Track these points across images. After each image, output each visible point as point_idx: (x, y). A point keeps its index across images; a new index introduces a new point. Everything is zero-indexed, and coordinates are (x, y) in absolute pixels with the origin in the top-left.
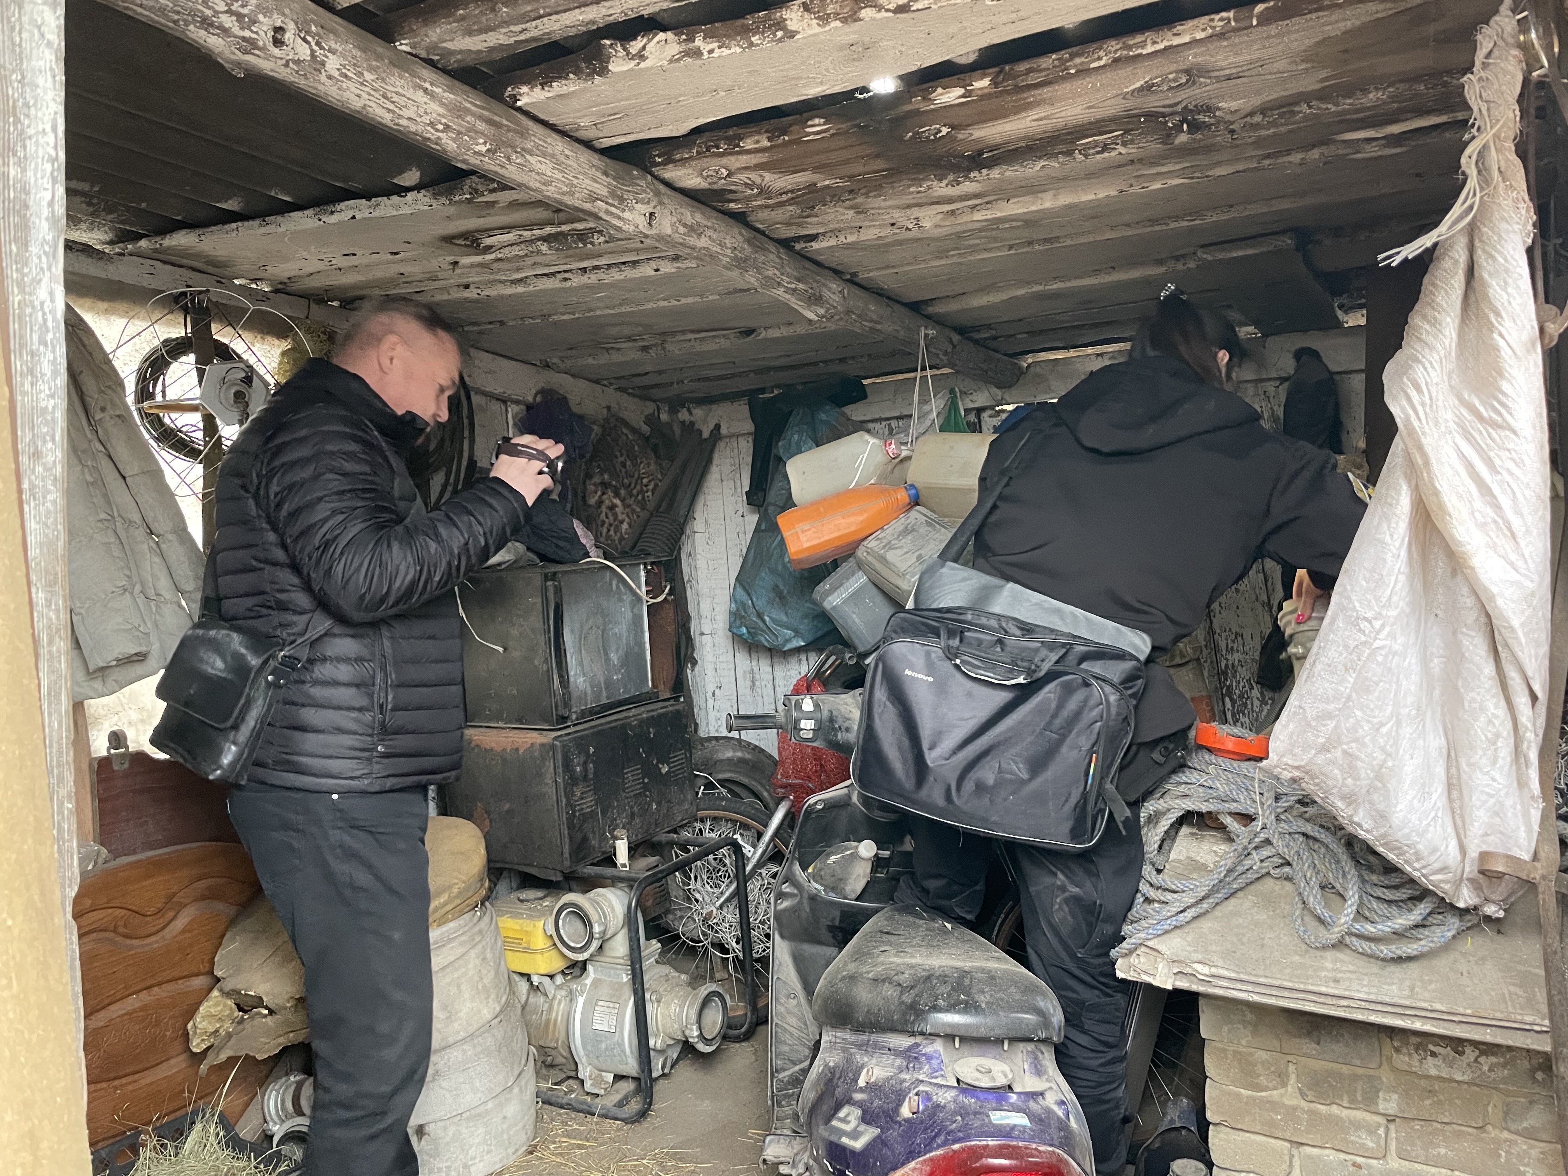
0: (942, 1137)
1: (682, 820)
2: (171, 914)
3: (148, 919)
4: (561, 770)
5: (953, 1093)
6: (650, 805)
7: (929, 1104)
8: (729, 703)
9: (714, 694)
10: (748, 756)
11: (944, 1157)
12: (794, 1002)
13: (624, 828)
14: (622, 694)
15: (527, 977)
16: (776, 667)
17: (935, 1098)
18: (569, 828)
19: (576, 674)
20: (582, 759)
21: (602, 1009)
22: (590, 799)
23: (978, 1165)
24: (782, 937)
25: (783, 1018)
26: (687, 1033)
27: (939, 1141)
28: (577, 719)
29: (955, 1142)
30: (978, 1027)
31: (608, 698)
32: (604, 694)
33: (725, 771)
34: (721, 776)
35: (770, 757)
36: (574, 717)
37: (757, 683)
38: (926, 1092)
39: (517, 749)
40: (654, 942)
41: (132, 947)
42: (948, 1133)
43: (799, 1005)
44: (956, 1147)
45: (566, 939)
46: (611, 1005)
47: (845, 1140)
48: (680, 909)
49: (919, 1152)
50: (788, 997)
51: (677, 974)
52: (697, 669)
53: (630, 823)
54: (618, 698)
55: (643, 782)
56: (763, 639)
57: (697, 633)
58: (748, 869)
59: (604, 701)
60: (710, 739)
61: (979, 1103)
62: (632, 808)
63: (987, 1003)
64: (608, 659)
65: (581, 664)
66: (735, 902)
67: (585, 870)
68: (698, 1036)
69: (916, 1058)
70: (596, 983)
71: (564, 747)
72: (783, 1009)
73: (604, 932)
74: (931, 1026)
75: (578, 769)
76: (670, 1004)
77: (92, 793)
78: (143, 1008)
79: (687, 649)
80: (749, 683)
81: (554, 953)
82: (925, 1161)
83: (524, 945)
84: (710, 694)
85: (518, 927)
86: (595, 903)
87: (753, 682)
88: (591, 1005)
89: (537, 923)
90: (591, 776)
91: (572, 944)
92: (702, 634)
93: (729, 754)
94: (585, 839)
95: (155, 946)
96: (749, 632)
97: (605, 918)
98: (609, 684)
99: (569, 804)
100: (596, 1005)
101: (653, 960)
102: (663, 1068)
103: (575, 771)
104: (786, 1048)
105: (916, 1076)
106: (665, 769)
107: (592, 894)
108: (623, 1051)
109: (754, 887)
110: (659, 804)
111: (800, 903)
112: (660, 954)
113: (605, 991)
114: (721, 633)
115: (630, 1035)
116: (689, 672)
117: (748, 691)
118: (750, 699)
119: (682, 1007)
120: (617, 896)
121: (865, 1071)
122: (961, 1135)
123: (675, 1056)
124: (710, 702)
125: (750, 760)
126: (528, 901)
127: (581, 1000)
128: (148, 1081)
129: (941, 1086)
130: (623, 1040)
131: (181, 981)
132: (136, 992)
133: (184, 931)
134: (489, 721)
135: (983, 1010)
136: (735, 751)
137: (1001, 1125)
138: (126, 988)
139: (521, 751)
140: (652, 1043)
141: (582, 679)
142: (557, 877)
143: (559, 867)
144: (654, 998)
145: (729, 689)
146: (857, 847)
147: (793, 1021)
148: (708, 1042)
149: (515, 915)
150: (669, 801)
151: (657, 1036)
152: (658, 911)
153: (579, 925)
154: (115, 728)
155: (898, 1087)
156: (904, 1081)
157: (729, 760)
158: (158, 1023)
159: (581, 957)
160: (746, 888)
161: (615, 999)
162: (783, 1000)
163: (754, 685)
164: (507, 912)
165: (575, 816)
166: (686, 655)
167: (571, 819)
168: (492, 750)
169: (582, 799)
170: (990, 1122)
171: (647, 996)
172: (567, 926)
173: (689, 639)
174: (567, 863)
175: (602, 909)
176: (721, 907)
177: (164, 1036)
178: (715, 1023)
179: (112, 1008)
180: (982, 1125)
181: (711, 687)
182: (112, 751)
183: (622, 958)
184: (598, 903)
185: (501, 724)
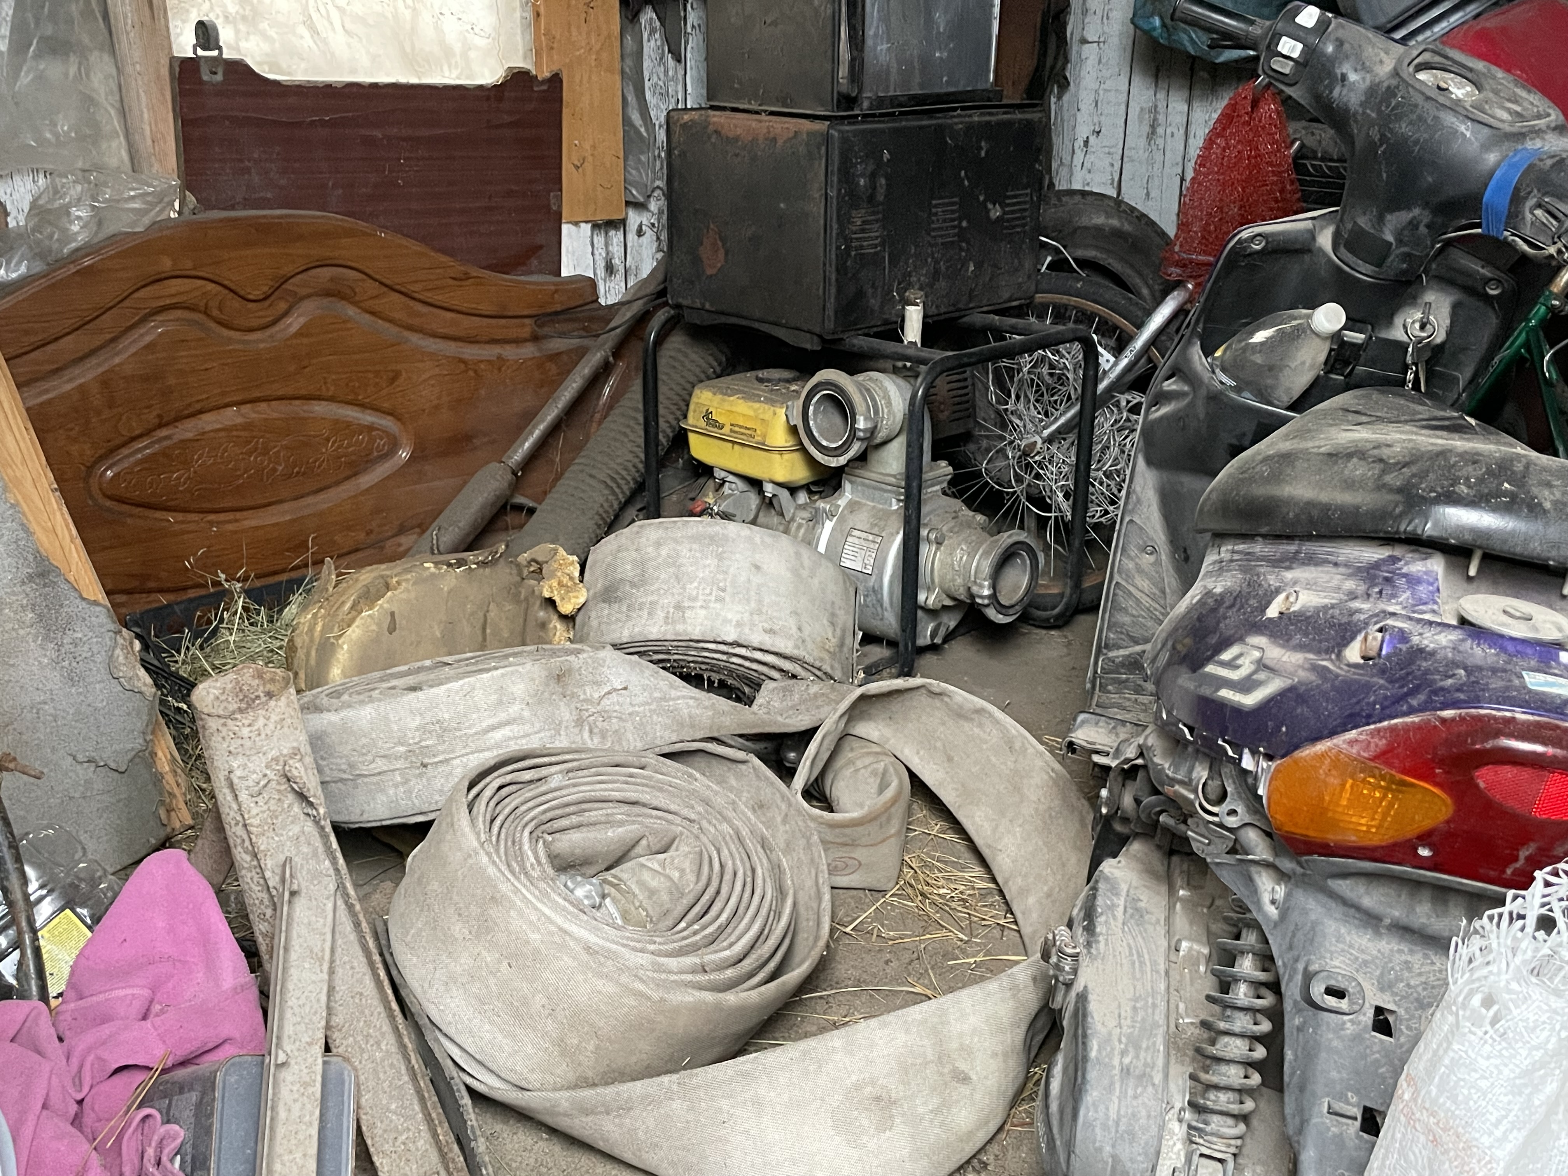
0: (1422, 697)
1: (1010, 300)
2: (283, 306)
3: (251, 305)
4: (835, 179)
5: (1454, 636)
6: (964, 265)
7: (1404, 647)
8: (1107, 161)
9: (1086, 143)
10: (1127, 227)
11: (1418, 728)
12: (1152, 559)
13: (921, 289)
14: (943, 85)
15: (756, 484)
16: (1196, 104)
17: (1415, 640)
18: (838, 270)
19: (876, 35)
20: (871, 167)
21: (856, 541)
22: (876, 232)
23: (1489, 745)
24: (1149, 462)
25: (1129, 577)
26: (975, 589)
27: (1414, 702)
28: (870, 109)
29: (1445, 706)
30: (1527, 539)
31: (922, 86)
32: (917, 80)
33: (1087, 247)
34: (1080, 253)
35: (1163, 234)
36: (866, 104)
37: (1160, 131)
38: (1401, 630)
39: (774, 140)
40: (944, 463)
41: (230, 340)
42: (1435, 692)
43: (1158, 563)
44: (1448, 713)
45: (816, 434)
46: (871, 537)
47: (1225, 693)
48: (987, 437)
49: (1369, 716)
50: (1143, 550)
51: (971, 513)
52: (1066, 98)
53: (931, 285)
54: (937, 90)
55: (959, 226)
56: (1185, 38)
57: (1076, 37)
58: (1102, 386)
59: (916, 91)
60: (1072, 193)
61: (1503, 657)
62: (937, 262)
63: (1555, 503)
64: (929, 21)
65: (885, 19)
66: (1072, 437)
67: (855, 341)
68: (989, 597)
69: (1387, 579)
70: (853, 506)
71: (844, 140)
72: (1131, 565)
73: (873, 431)
74: (1435, 525)
75: (862, 182)
76: (955, 550)
77: (174, 110)
78: (248, 426)
79: (1056, 59)
80: (1146, 129)
81: (797, 457)
82: (1379, 730)
83: (758, 438)
84: (1080, 143)
85: (751, 413)
86: (865, 391)
87: (1153, 127)
88: (842, 534)
89: (778, 410)
90: (881, 198)
91: (824, 443)
92: (1084, 41)
93: (1099, 220)
94: (860, 294)
95: (262, 346)
96: (1164, 25)
97: (876, 412)
98: (926, 61)
99: (841, 233)
100: (849, 534)
101: (938, 488)
102: (933, 635)
103: (858, 183)
104: (1127, 619)
105: (1382, 606)
106: (996, 212)
107: (861, 377)
108: (880, 602)
109: (1105, 421)
110: (979, 266)
111: (1191, 404)
112: (950, 483)
113: (861, 519)
114: (1114, 41)
115: (891, 583)
116: (1053, 100)
117: (1142, 142)
118: (1143, 155)
119: (971, 556)
120: (898, 386)
121: (1281, 597)
122: (1462, 696)
123: (952, 624)
124: (1079, 156)
125: (1129, 234)
126: (769, 381)
127: (829, 525)
128: (254, 523)
129: (1431, 623)
130: (881, 587)
131: (297, 402)
132: (238, 404)
133: (299, 334)
134: (738, 99)
135: (1545, 512)
136: (1108, 216)
137: (1543, 693)
138: (223, 394)
139: (780, 142)
140: (922, 597)
141: (885, 46)
142: (810, 344)
143: (817, 330)
144: (932, 536)
145: (1112, 135)
146: (1310, 317)
147: (1144, 584)
148: (1002, 609)
149: (750, 397)
150: (995, 266)
151: (929, 589)
152: (956, 429)
153: (837, 419)
154: (205, 19)
155: (1345, 620)
156: (1359, 611)
157: (1098, 229)
158: (266, 451)
159: (834, 462)
160: (1093, 418)
161: (875, 530)
162: (1133, 551)
163: (1154, 132)
164: (738, 392)
165: (849, 255)
166: (1053, 68)
167: (842, 257)
168: (737, 139)
169: (863, 231)
170: (1525, 687)
171: (924, 532)
172: (820, 416)
173: (1062, 42)
174: (830, 325)
175: (873, 400)
176: (1050, 440)
177: (274, 470)
178: (1018, 587)
179: (206, 417)
180: (1507, 688)
181: (1083, 131)
182: (200, 52)
183: (894, 476)
184: (868, 390)
185: (754, 106)
